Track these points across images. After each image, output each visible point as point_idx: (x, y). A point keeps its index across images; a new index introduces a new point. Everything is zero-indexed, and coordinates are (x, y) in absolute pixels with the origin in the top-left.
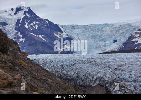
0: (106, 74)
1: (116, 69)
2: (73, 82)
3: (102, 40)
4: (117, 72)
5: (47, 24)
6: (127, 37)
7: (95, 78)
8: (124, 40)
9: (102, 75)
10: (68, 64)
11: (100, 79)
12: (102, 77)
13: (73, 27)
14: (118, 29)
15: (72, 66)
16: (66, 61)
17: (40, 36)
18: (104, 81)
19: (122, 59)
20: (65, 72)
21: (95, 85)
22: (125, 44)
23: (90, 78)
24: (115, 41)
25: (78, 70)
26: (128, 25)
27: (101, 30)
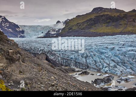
0: (44, 48)
1: (48, 45)
2: (29, 51)
3: (37, 32)
4: (49, 47)
5: (13, 24)
6: (47, 31)
7: (40, 49)
8: (46, 32)
9: (43, 49)
10: (25, 43)
11: (42, 50)
12: (43, 50)
13: (25, 26)
14: (44, 28)
15: (28, 44)
16: (24, 41)
17: (10, 29)
18: (44, 51)
19: (50, 41)
20: (24, 46)
21: (40, 53)
22: (46, 34)
23: (37, 49)
24: (42, 33)
25: (30, 46)
26: (48, 26)
27: (37, 28)
